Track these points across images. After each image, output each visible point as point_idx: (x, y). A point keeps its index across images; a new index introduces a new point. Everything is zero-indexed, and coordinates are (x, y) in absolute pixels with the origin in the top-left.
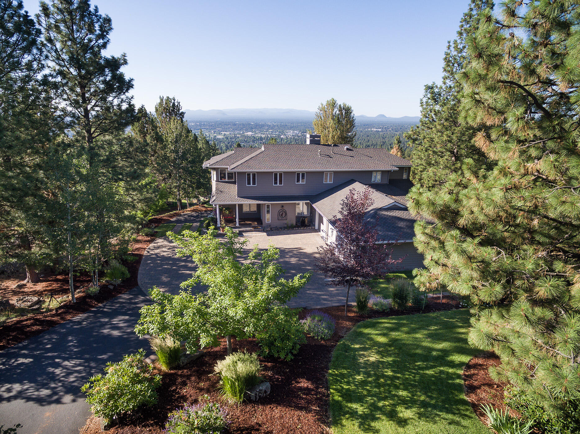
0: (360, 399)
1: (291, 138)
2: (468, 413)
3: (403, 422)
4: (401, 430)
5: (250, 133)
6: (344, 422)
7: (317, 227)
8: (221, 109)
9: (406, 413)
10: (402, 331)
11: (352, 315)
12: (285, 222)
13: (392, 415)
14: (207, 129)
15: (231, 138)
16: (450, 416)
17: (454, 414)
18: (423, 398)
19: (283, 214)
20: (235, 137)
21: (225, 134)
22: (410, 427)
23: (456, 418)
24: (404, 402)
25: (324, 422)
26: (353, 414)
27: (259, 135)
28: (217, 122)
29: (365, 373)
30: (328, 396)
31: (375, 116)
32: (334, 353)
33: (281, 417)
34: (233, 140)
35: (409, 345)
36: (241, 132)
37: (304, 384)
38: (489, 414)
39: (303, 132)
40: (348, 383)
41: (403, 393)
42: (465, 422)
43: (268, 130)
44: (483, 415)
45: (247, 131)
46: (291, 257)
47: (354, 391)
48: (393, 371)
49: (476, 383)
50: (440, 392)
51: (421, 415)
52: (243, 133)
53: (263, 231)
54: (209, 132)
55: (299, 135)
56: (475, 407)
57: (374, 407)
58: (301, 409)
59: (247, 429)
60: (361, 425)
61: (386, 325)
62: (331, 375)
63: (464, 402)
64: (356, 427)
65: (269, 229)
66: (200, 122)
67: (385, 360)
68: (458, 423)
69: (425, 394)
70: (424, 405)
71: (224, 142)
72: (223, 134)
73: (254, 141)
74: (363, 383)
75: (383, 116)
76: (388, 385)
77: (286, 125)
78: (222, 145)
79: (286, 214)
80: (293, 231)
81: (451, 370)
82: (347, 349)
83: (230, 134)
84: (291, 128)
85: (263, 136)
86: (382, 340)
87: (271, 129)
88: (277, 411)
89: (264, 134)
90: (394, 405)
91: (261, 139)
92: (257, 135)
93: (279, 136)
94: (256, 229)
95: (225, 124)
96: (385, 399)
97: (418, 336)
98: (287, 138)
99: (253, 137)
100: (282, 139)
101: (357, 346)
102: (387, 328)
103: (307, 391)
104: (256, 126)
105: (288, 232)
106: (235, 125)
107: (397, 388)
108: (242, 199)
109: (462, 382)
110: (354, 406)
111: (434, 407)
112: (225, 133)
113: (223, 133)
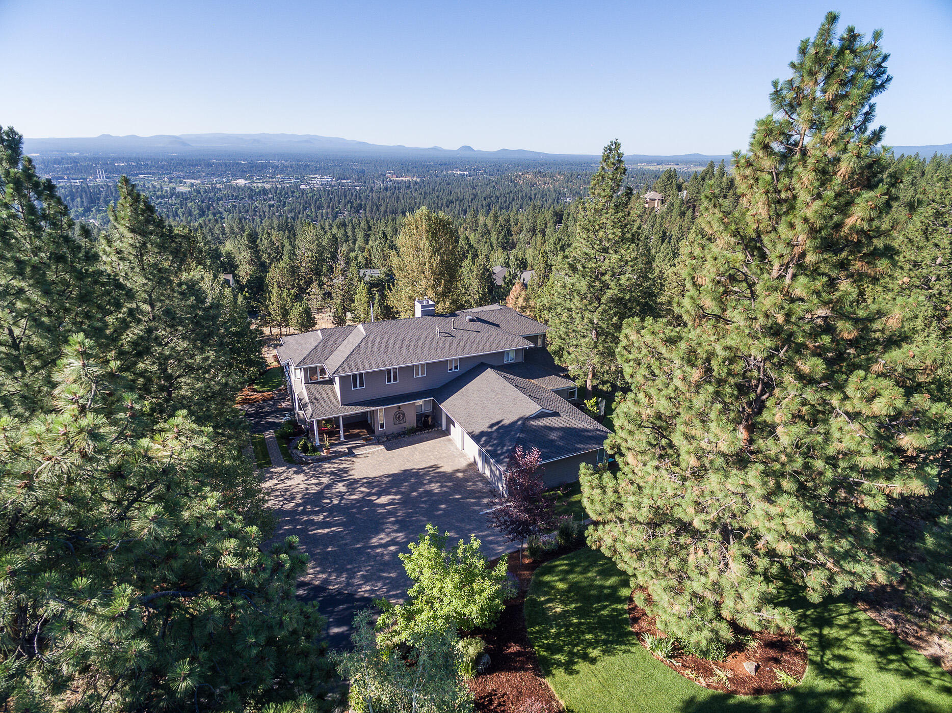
0: (559, 650)
1: (319, 190)
2: (634, 641)
3: (593, 661)
4: (592, 667)
5: (241, 182)
6: (554, 672)
7: (444, 428)
8: (177, 134)
9: (594, 653)
10: (575, 572)
11: (527, 561)
12: (403, 425)
13: (585, 657)
14: (154, 174)
15: (205, 191)
16: (623, 647)
17: (626, 645)
18: (603, 637)
19: (400, 416)
20: (214, 188)
21: (192, 185)
22: (598, 663)
23: (628, 647)
24: (591, 644)
25: (539, 676)
26: (559, 664)
27: (260, 185)
28: (172, 159)
29: (557, 625)
30: (535, 653)
31: (456, 148)
32: (525, 612)
33: (508, 681)
34: (212, 195)
35: (584, 587)
36: (225, 180)
37: (514, 648)
38: (647, 640)
39: (339, 178)
40: (547, 639)
41: (589, 636)
42: (633, 649)
43: (274, 175)
44: (643, 641)
45: (235, 176)
46: (430, 482)
47: (552, 644)
48: (577, 618)
49: (637, 615)
50: (614, 628)
51: (604, 652)
52: (228, 181)
53: (379, 443)
54: (159, 179)
55: (333, 183)
56: (637, 634)
57: (571, 654)
58: (518, 670)
59: (487, 696)
60: (566, 670)
61: (561, 568)
62: (532, 633)
63: (631, 633)
64: (563, 673)
65: (385, 439)
66: (137, 160)
67: (568, 608)
68: (629, 651)
69: (604, 633)
70: (605, 642)
71: (193, 200)
72: (188, 184)
73: (251, 197)
74: (558, 635)
75: (469, 148)
76: (577, 632)
77: (307, 166)
78: (189, 205)
79: (404, 416)
80: (416, 438)
81: (620, 607)
82: (534, 603)
83: (203, 183)
84: (316, 171)
85: (268, 186)
86: (561, 586)
87: (281, 173)
88: (503, 677)
89: (268, 183)
90: (585, 648)
91: (264, 192)
92: (255, 185)
93: (297, 187)
94: (369, 442)
95: (189, 165)
96: (577, 645)
97: (590, 575)
98: (312, 190)
99: (249, 188)
100: (303, 191)
101: (543, 599)
102: (561, 571)
103: (518, 654)
104: (252, 167)
105: (411, 439)
106: (209, 165)
107: (583, 633)
108: (348, 407)
109: (628, 615)
110: (557, 657)
111: (612, 642)
112: (193, 181)
113: (189, 181)
